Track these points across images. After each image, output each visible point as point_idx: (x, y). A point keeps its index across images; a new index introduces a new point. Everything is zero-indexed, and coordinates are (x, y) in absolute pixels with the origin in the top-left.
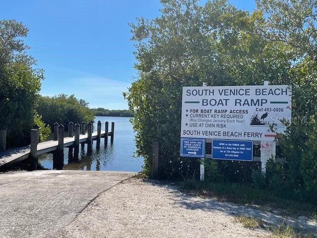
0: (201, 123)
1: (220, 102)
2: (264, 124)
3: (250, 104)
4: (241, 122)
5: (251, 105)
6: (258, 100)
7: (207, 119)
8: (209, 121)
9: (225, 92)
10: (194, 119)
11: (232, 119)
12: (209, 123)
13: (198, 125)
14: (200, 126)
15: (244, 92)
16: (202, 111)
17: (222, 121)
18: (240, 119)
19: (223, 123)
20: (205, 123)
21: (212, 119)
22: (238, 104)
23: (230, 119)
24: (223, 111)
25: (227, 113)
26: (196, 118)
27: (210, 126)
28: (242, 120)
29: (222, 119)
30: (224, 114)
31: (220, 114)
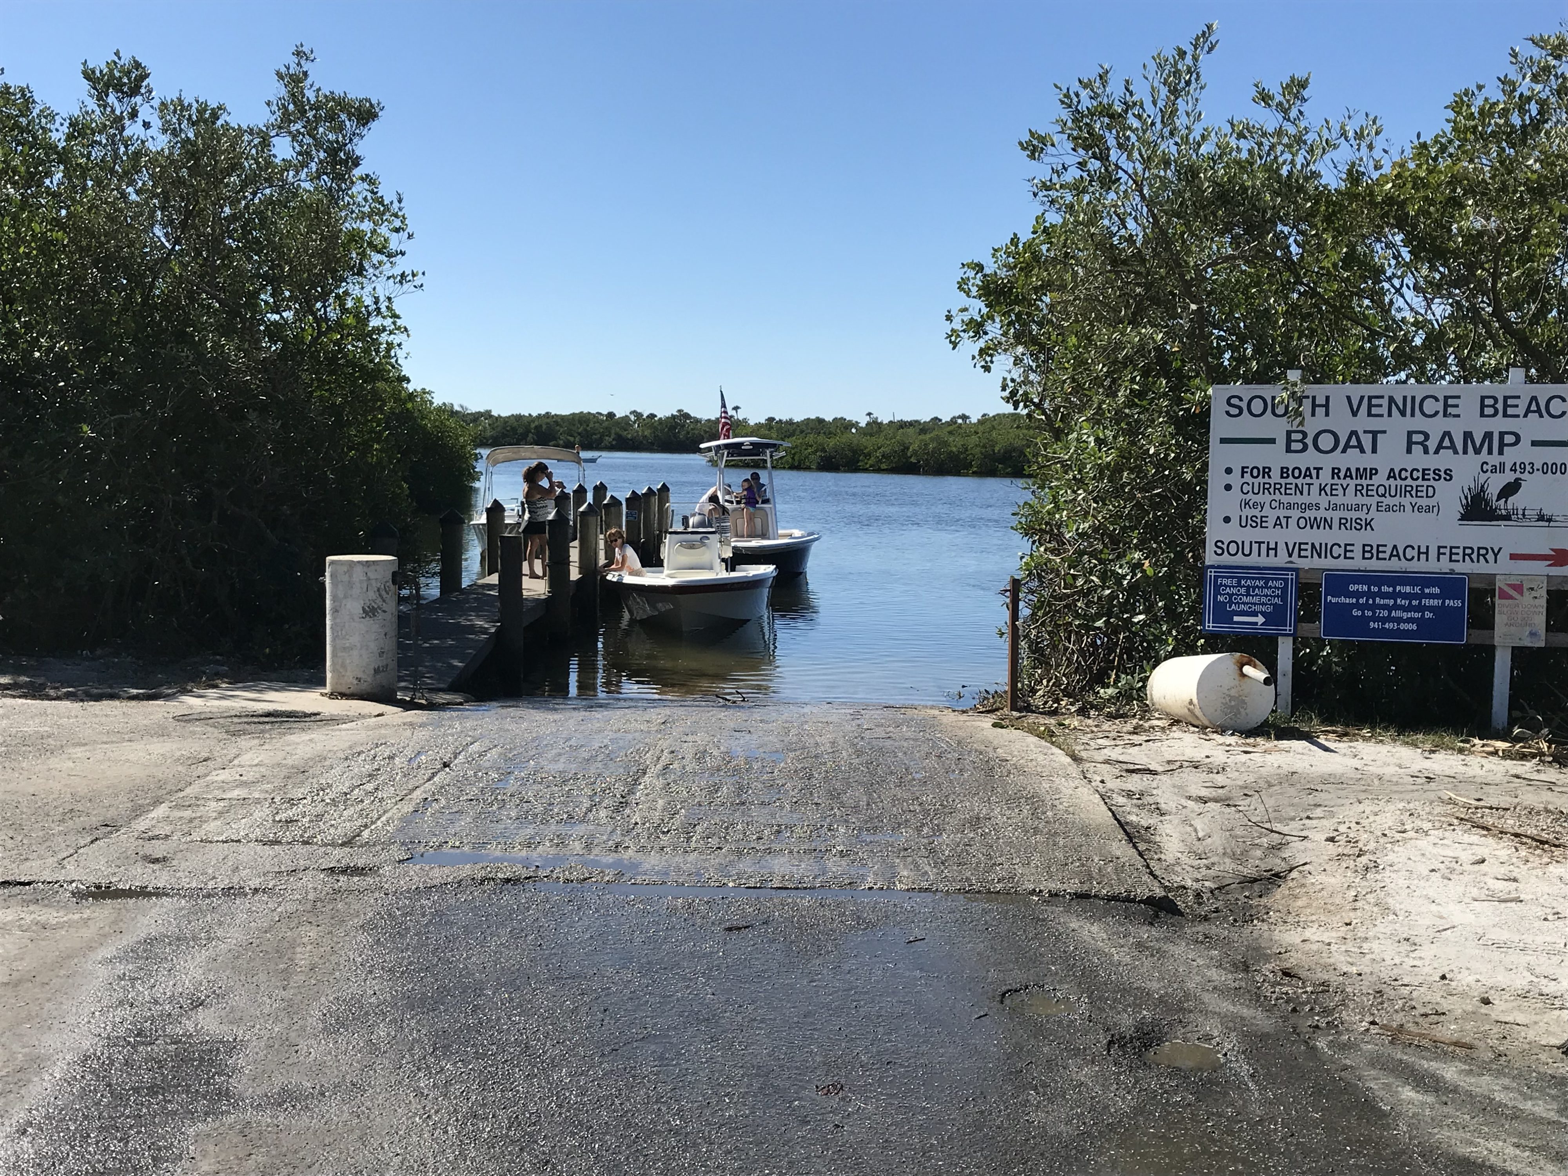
0: (1282, 513)
1: (1353, 441)
2: (1507, 518)
3: (1460, 447)
4: (1429, 509)
5: (1465, 452)
6: (1488, 435)
7: (1304, 499)
8: (1309, 506)
9: (1370, 406)
10: (1255, 498)
11: (1396, 500)
12: (1310, 514)
13: (1271, 521)
14: (1278, 523)
15: (1440, 406)
16: (1284, 472)
17: (1358, 507)
18: (1424, 502)
19: (1362, 515)
20: (1295, 514)
21: (1323, 500)
22: (1417, 449)
23: (1388, 500)
24: (1361, 473)
25: (1376, 480)
26: (1265, 498)
27: (1314, 523)
28: (1431, 502)
29: (1360, 500)
30: (1364, 482)
31: (1352, 483)
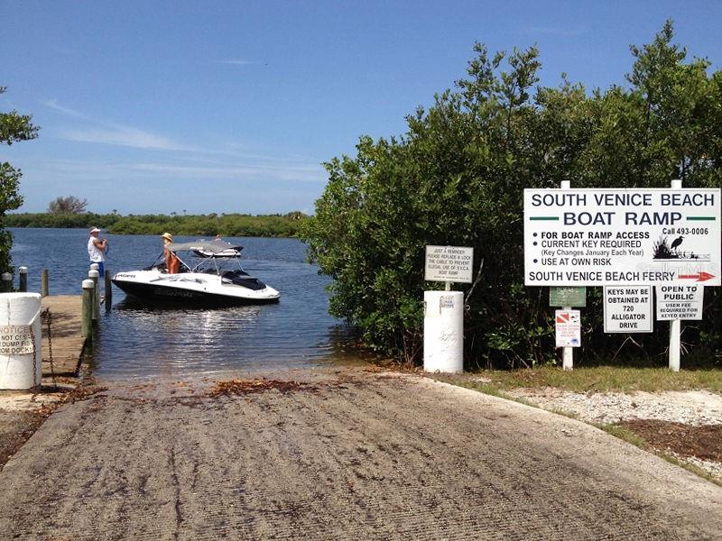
0: (564, 257)
2: (676, 257)
3: (652, 221)
4: (638, 253)
5: (655, 223)
6: (666, 215)
7: (575, 249)
8: (578, 253)
9: (607, 199)
10: (549, 249)
11: (621, 249)
12: (578, 257)
13: (559, 261)
14: (562, 262)
15: (642, 200)
16: (564, 235)
17: (603, 253)
18: (635, 249)
19: (605, 257)
20: (571, 257)
21: (585, 250)
22: (631, 222)
23: (618, 249)
24: (603, 235)
25: (611, 239)
26: (554, 249)
29: (603, 249)
30: (605, 240)
31: (599, 240)
